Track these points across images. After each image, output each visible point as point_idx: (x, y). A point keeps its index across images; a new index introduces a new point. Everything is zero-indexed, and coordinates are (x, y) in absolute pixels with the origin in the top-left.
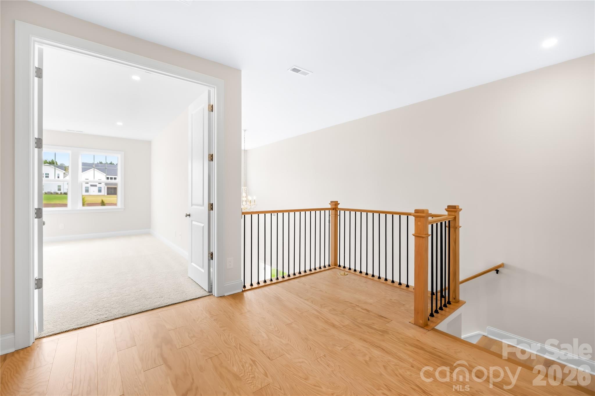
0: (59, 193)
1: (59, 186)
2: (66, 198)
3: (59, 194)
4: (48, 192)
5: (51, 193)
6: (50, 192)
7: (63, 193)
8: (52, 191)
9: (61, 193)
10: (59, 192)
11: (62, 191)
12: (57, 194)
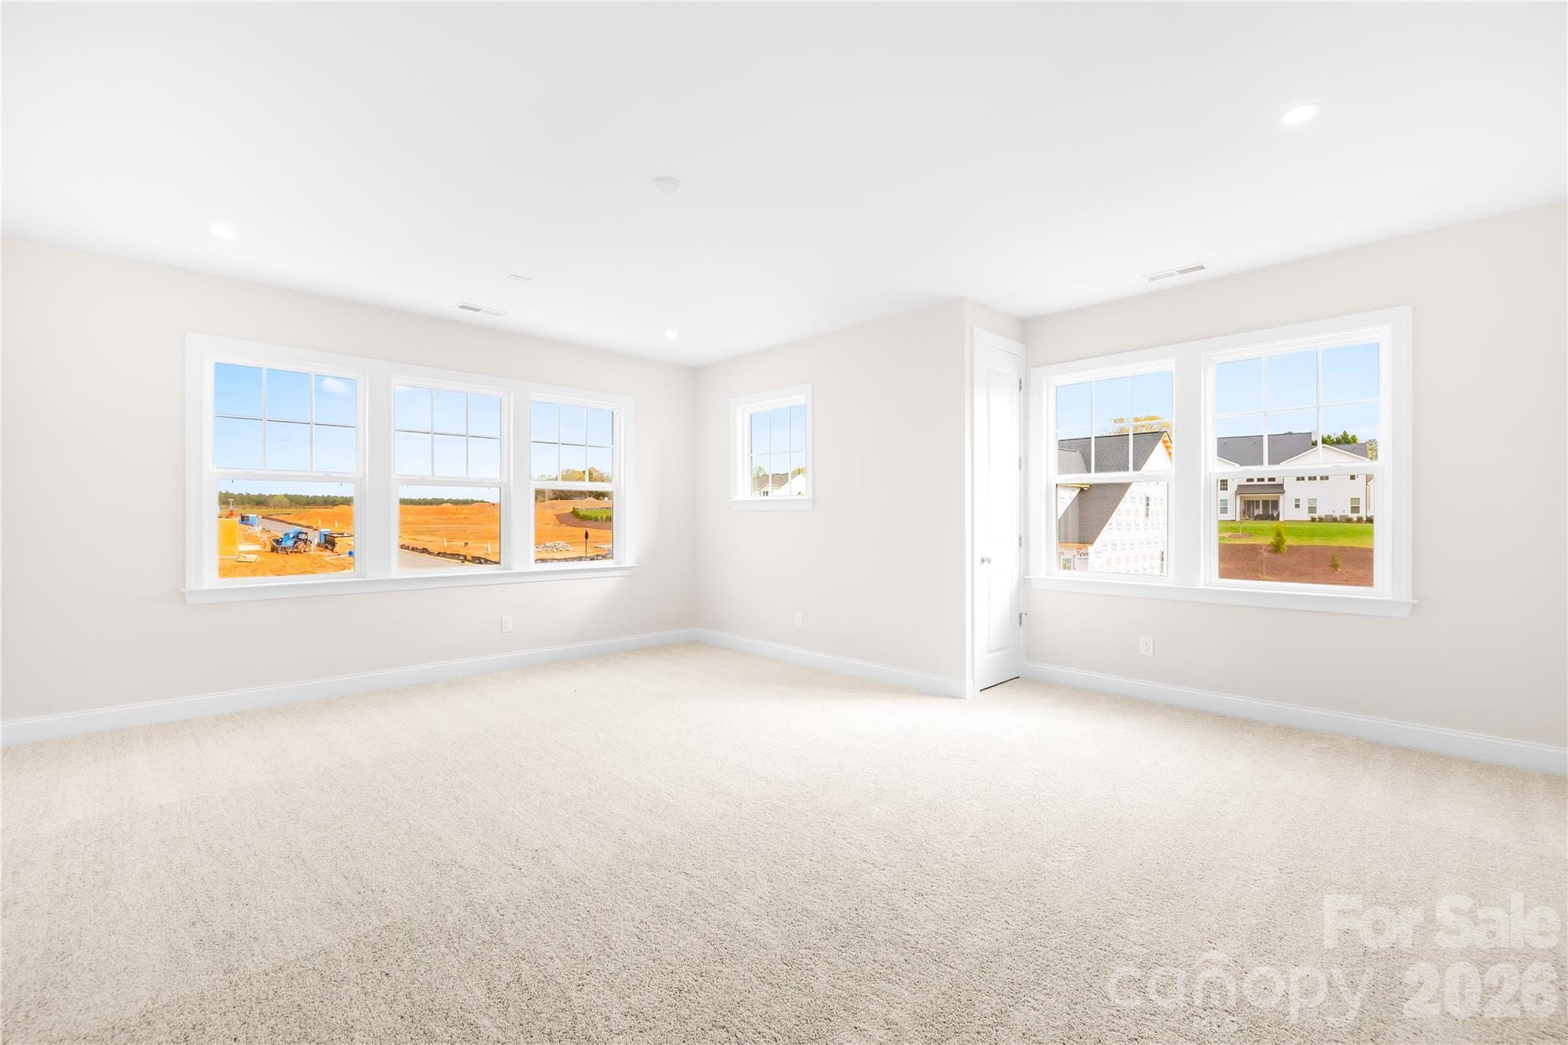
0: (1355, 519)
1: (1356, 500)
2: (1371, 533)
3: (1355, 522)
4: (1326, 516)
5: (1335, 520)
6: (1332, 516)
7: (1365, 519)
8: (1337, 515)
9: (1360, 520)
10: (1354, 516)
11: (1362, 514)
12: (1349, 520)
